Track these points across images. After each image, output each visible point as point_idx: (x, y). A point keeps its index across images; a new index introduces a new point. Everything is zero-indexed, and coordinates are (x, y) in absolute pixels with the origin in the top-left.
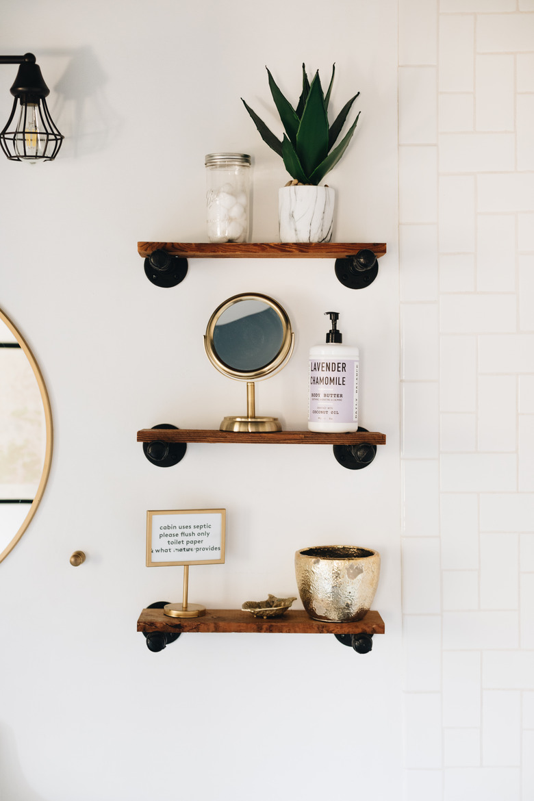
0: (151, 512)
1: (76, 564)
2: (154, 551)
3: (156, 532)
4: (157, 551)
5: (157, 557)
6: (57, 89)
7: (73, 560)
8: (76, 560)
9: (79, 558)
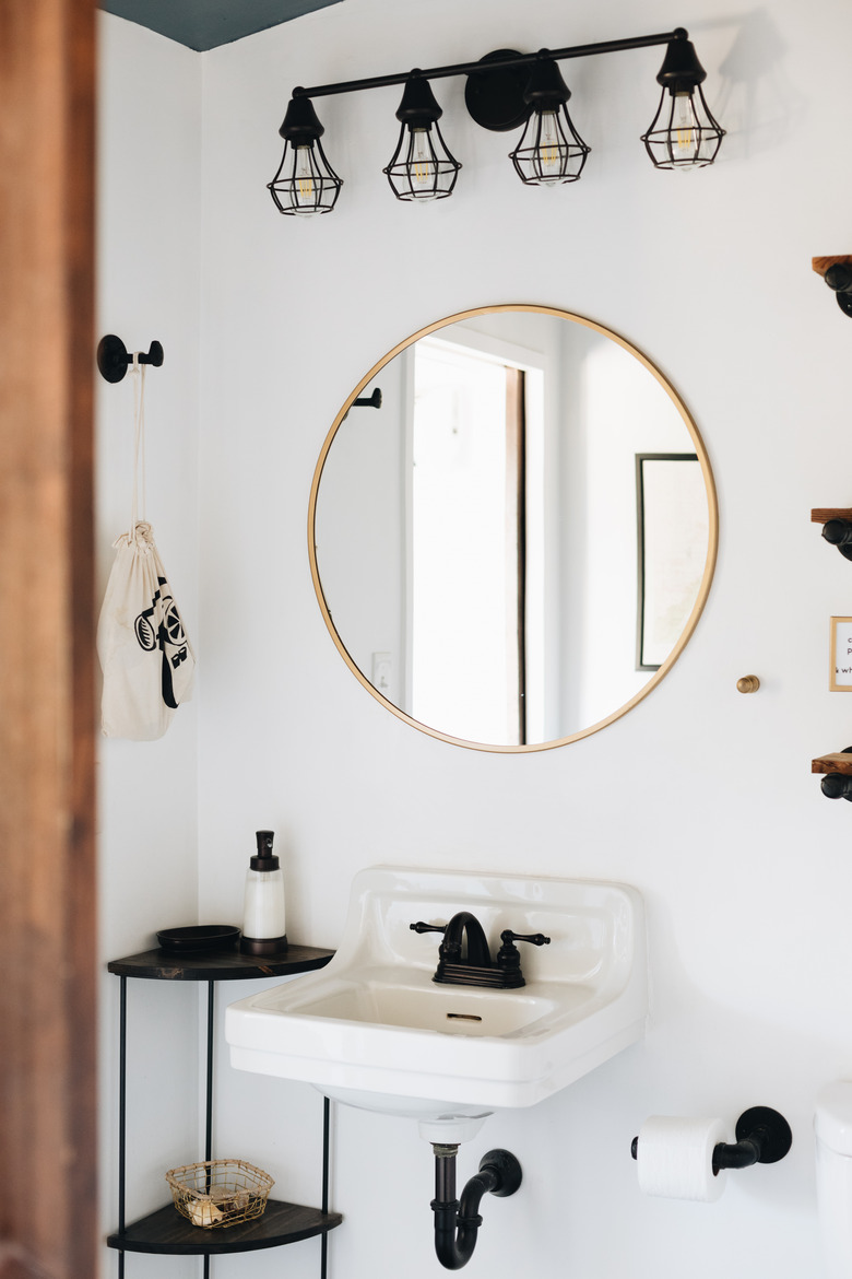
0: (836, 619)
1: (744, 690)
2: (840, 671)
3: (843, 646)
4: (845, 671)
5: (842, 679)
6: (724, 70)
7: (740, 685)
8: (744, 685)
9: (750, 683)
